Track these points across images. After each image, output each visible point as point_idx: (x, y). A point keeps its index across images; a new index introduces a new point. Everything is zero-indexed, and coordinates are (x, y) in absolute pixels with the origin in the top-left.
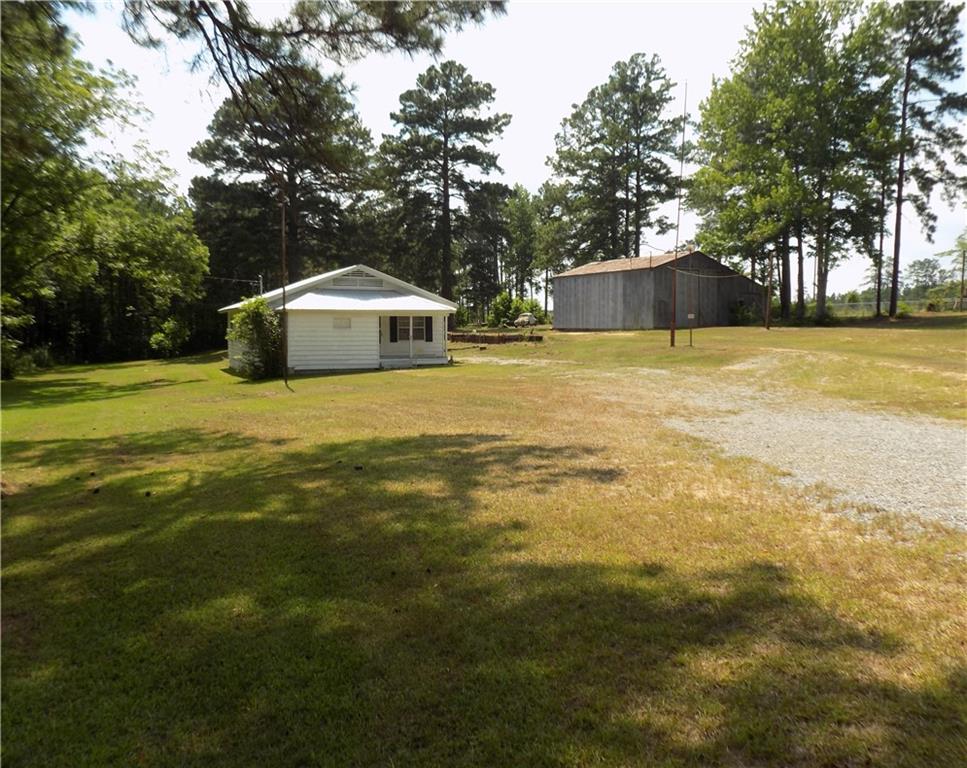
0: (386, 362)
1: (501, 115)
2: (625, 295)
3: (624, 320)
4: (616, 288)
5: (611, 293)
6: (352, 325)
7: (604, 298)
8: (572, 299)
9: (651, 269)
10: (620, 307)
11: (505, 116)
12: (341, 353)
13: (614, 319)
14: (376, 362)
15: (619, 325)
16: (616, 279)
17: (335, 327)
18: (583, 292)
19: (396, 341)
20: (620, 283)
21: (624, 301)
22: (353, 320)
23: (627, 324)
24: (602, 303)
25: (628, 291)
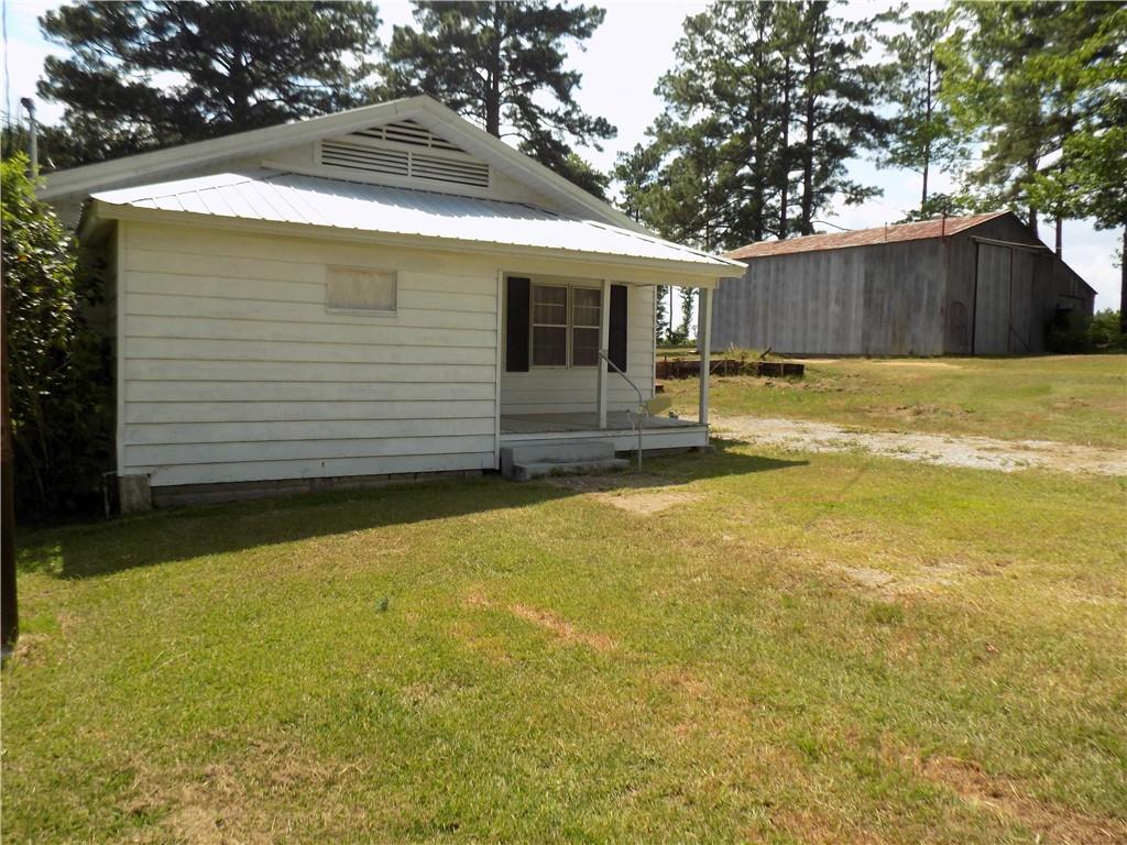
0: (530, 448)
1: (586, 9)
2: (868, 290)
3: (866, 337)
4: (846, 278)
5: (833, 289)
6: (404, 299)
7: (816, 298)
8: (741, 302)
9: (944, 239)
10: (857, 312)
11: (595, 11)
12: (355, 410)
13: (841, 335)
14: (488, 445)
15: (854, 347)
16: (847, 262)
17: (333, 304)
18: (767, 289)
19: (526, 369)
20: (858, 270)
21: (868, 303)
22: (408, 279)
23: (873, 345)
24: (811, 306)
25: (878, 283)
